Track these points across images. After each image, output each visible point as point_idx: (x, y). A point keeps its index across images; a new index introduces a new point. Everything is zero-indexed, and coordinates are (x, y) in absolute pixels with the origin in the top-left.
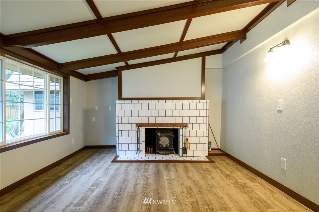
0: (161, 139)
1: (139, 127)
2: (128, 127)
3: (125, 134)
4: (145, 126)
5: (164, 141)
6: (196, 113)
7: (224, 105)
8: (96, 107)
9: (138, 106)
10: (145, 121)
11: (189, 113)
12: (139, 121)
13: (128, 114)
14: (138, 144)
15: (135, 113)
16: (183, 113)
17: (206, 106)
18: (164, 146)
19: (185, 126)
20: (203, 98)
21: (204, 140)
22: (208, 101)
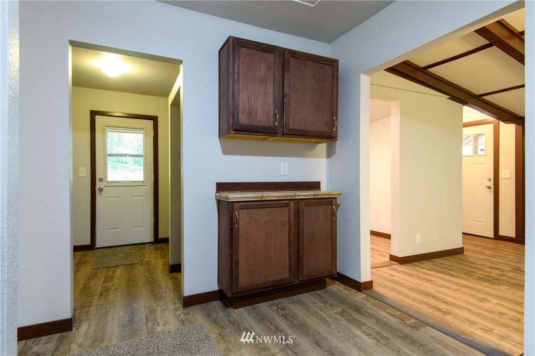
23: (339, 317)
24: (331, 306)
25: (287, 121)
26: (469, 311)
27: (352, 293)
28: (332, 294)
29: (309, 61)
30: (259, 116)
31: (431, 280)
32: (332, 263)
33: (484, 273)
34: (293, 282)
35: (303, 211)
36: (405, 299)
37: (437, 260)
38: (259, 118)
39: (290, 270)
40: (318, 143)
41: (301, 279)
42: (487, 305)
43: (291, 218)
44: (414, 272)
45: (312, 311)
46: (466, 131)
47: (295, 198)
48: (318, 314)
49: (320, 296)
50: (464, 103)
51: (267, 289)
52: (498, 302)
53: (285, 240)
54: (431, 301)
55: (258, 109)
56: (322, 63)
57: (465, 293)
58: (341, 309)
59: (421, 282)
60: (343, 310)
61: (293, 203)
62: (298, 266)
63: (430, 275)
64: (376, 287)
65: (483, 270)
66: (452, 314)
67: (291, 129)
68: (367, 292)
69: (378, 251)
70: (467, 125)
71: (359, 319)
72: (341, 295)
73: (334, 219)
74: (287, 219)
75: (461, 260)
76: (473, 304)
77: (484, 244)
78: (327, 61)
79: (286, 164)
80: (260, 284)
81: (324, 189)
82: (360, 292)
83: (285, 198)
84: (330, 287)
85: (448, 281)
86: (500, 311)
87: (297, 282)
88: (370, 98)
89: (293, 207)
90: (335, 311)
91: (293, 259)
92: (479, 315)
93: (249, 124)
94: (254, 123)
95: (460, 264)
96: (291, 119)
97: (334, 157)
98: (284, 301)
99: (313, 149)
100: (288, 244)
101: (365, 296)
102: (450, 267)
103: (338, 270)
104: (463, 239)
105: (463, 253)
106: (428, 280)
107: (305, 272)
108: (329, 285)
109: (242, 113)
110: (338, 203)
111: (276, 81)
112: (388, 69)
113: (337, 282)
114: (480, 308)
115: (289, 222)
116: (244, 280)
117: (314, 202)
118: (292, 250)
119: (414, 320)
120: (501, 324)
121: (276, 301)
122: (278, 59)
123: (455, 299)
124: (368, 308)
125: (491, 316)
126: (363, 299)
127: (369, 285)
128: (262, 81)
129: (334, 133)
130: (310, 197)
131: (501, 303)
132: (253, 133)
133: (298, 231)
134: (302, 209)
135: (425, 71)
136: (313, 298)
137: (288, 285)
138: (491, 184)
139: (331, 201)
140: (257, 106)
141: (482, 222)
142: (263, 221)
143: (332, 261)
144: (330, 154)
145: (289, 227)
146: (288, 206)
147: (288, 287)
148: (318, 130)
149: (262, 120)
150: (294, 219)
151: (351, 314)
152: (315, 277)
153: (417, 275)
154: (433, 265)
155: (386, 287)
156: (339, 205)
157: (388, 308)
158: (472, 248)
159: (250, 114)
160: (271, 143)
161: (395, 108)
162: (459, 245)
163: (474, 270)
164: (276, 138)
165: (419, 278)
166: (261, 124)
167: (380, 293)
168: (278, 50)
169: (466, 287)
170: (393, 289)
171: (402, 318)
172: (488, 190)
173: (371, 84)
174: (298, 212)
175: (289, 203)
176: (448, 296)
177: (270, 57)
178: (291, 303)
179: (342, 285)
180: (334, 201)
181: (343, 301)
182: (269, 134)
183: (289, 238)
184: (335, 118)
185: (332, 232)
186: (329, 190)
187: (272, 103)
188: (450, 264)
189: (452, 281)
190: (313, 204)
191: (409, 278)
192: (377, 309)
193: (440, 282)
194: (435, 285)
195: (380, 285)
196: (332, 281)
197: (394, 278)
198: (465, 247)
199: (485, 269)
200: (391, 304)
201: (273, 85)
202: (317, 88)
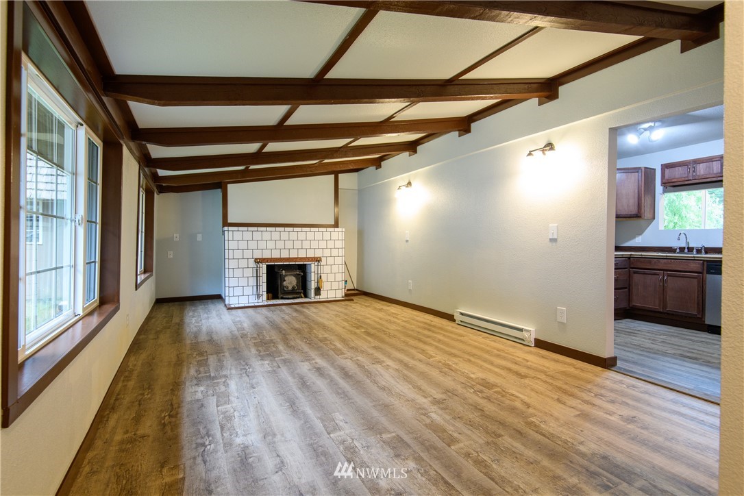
0: (286, 278)
1: (258, 263)
2: (243, 263)
3: (238, 273)
4: (267, 262)
5: (290, 281)
6: (331, 244)
7: (361, 234)
8: (175, 235)
9: (257, 235)
10: (267, 255)
11: (323, 244)
12: (258, 255)
13: (243, 245)
14: (257, 286)
15: (253, 245)
16: (314, 245)
17: (342, 236)
18: (290, 288)
19: (318, 260)
20: (336, 225)
21: (339, 277)
22: (344, 230)
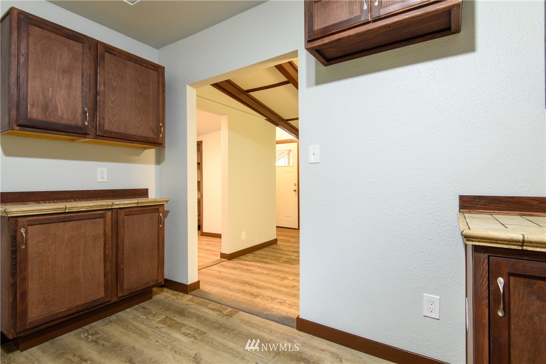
23: (161, 325)
24: (154, 315)
25: (102, 122)
26: (273, 289)
27: (179, 297)
28: (159, 303)
29: (130, 60)
30: (59, 112)
31: (251, 270)
32: (158, 272)
33: (288, 257)
34: (110, 301)
35: (123, 221)
36: (227, 292)
37: (258, 252)
38: (60, 115)
39: (106, 288)
40: (145, 148)
41: (121, 295)
42: (286, 282)
43: (107, 230)
44: (239, 266)
45: (131, 327)
46: (279, 147)
47: (113, 207)
48: (137, 328)
49: (144, 308)
50: (277, 125)
51: (74, 316)
52: (293, 278)
53: (98, 256)
54: (247, 288)
55: (58, 102)
56: (145, 67)
57: (273, 276)
58: (164, 316)
59: (243, 273)
60: (166, 317)
61: (110, 213)
62: (117, 282)
63: (250, 265)
64: (203, 287)
65: (288, 255)
66: (261, 295)
67: (107, 131)
68: (194, 292)
69: (212, 251)
70: (279, 142)
71: (181, 322)
72: (167, 301)
73: (161, 226)
74: (102, 231)
75: (275, 248)
76: (276, 284)
77: (291, 234)
78: (152, 65)
79: (105, 170)
80: (62, 312)
81: (152, 196)
82: (187, 294)
83: (99, 208)
84: (157, 296)
85: (263, 268)
86: (293, 285)
87: (115, 299)
88: (197, 108)
89: (110, 217)
90: (157, 320)
91: (110, 275)
92: (279, 291)
93: (45, 119)
94: (52, 120)
95: (273, 252)
96: (106, 121)
97: (163, 164)
98: (98, 325)
99: (139, 155)
100: (103, 260)
101: (191, 296)
102: (266, 256)
103: (166, 277)
104: (277, 231)
105: (277, 243)
106: (248, 270)
107: (125, 286)
108: (156, 294)
109: (33, 106)
110: (165, 209)
111: (85, 74)
112: (214, 84)
113: (165, 289)
114: (281, 285)
115: (105, 235)
116: (35, 313)
117: (137, 211)
118: (109, 265)
119: (230, 309)
120: (292, 295)
121: (86, 327)
122: (88, 51)
123: (265, 282)
124: (192, 308)
125: (287, 290)
126: (189, 300)
127: (196, 285)
128: (64, 72)
129: (160, 140)
130: (132, 206)
131: (295, 278)
132: (51, 132)
133: (117, 243)
134: (121, 218)
135: (247, 94)
136: (136, 312)
137: (104, 305)
138: (296, 188)
139: (158, 209)
140: (57, 99)
141: (291, 217)
142: (66, 236)
143: (158, 269)
144: (159, 160)
145: (105, 240)
146: (103, 216)
147: (104, 307)
148: (142, 135)
149: (65, 116)
150: (112, 230)
151: (174, 319)
152: (138, 289)
153: (240, 268)
154: (254, 256)
155: (213, 284)
156: (168, 212)
157: (210, 303)
158: (284, 238)
159: (45, 108)
160: (81, 145)
161: (224, 122)
162: (274, 237)
163: (282, 256)
164: (87, 140)
165: (242, 270)
166: (64, 122)
167: (206, 290)
168: (89, 41)
169: (274, 270)
170: (218, 285)
171: (221, 309)
172: (295, 192)
173: (197, 96)
174: (116, 224)
175: (104, 213)
176: (260, 281)
177: (78, 47)
178: (107, 324)
179: (170, 291)
180: (161, 209)
181: (167, 307)
182: (75, 134)
183: (104, 253)
184: (161, 124)
185: (158, 240)
186: (159, 197)
187: (79, 99)
188: (266, 253)
189: (265, 268)
190: (136, 213)
191: (233, 272)
192: (200, 308)
193: (257, 270)
194: (252, 273)
195: (208, 283)
196: (160, 289)
197: (221, 273)
198: (279, 238)
199: (289, 253)
200: (214, 299)
201: (81, 79)
202: (139, 91)
